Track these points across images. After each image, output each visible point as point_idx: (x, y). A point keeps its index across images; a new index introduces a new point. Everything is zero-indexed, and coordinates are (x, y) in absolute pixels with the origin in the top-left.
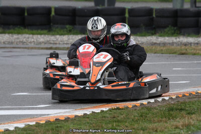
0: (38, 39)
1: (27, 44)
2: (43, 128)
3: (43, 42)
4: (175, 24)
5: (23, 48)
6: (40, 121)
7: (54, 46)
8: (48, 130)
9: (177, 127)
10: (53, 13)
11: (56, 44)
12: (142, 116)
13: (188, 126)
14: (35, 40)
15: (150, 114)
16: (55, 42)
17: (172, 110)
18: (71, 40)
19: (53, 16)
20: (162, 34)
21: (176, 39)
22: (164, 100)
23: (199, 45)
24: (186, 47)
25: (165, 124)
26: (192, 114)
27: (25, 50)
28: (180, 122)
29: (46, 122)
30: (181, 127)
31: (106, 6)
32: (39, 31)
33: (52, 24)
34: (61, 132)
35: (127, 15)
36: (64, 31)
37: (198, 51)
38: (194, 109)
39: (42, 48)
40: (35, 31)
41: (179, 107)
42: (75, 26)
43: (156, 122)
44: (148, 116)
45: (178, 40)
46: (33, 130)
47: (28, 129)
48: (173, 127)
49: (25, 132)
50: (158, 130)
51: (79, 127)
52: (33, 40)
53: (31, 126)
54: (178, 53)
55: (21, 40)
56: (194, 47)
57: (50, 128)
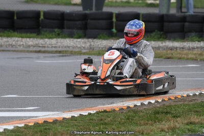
0: (27, 43)
1: (16, 47)
2: (31, 130)
3: (32, 45)
4: (161, 29)
5: (12, 51)
6: (29, 123)
7: (43, 49)
8: (36, 132)
9: (162, 130)
10: (42, 17)
11: (45, 47)
12: (128, 119)
13: (173, 129)
14: (24, 44)
15: (137, 117)
16: (44, 45)
17: (158, 113)
18: (60, 44)
19: (42, 20)
20: (148, 38)
21: (162, 43)
22: (150, 103)
23: (184, 50)
24: (172, 52)
25: (151, 127)
26: (177, 117)
27: (15, 53)
28: (165, 125)
29: (35, 124)
30: (167, 130)
31: (94, 10)
32: (28, 34)
33: (40, 28)
34: (49, 134)
35: (114, 20)
36: (52, 35)
37: (183, 56)
38: (179, 112)
39: (31, 52)
40: (23, 35)
41: (165, 111)
42: (64, 30)
43: (142, 125)
44: (134, 119)
45: (164, 44)
46: (22, 132)
47: (17, 130)
48: (159, 130)
49: (14, 134)
50: (145, 133)
51: (67, 129)
52: (22, 43)
53: (20, 127)
54: (164, 57)
55: (11, 43)
56: (180, 52)
57: (39, 130)
